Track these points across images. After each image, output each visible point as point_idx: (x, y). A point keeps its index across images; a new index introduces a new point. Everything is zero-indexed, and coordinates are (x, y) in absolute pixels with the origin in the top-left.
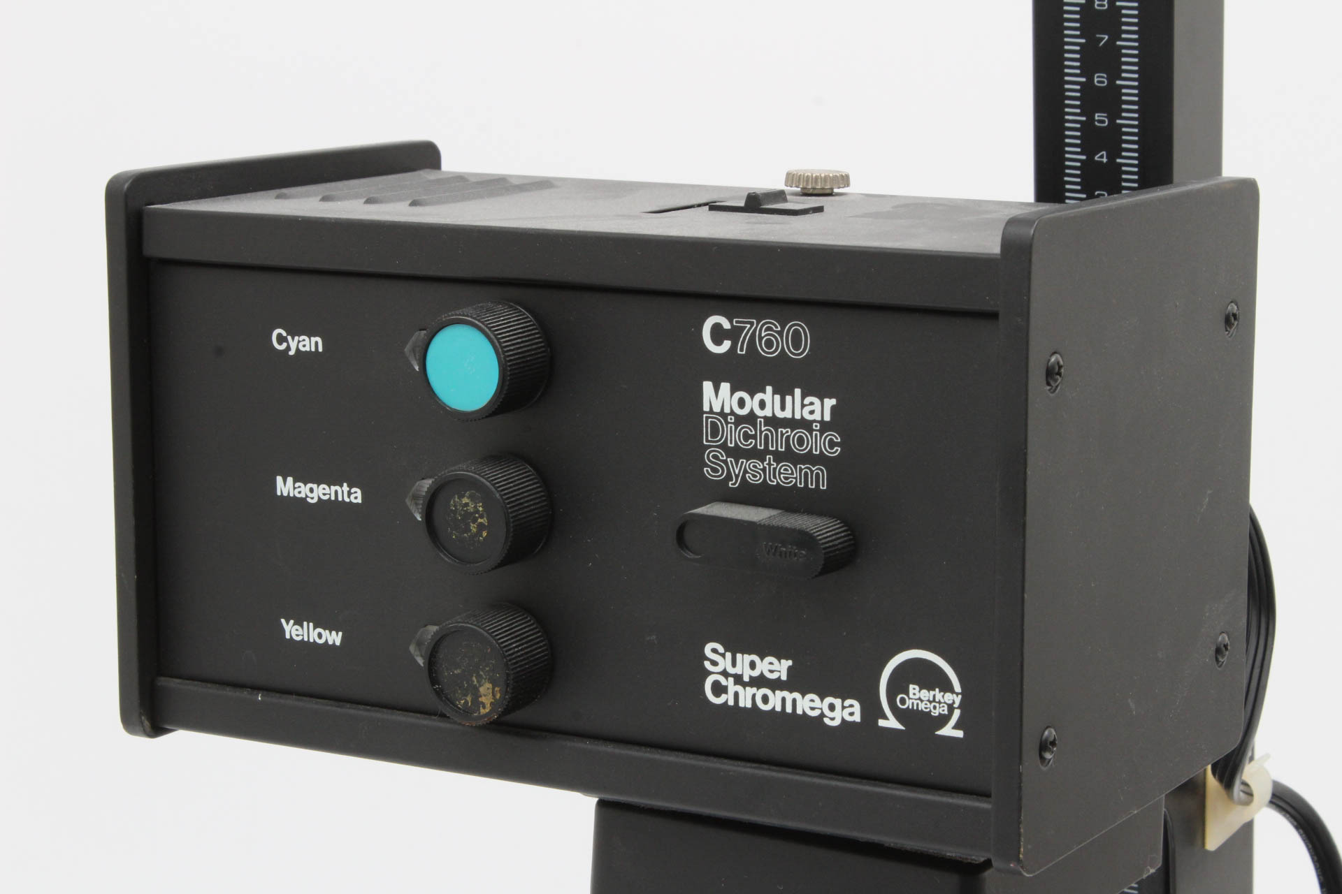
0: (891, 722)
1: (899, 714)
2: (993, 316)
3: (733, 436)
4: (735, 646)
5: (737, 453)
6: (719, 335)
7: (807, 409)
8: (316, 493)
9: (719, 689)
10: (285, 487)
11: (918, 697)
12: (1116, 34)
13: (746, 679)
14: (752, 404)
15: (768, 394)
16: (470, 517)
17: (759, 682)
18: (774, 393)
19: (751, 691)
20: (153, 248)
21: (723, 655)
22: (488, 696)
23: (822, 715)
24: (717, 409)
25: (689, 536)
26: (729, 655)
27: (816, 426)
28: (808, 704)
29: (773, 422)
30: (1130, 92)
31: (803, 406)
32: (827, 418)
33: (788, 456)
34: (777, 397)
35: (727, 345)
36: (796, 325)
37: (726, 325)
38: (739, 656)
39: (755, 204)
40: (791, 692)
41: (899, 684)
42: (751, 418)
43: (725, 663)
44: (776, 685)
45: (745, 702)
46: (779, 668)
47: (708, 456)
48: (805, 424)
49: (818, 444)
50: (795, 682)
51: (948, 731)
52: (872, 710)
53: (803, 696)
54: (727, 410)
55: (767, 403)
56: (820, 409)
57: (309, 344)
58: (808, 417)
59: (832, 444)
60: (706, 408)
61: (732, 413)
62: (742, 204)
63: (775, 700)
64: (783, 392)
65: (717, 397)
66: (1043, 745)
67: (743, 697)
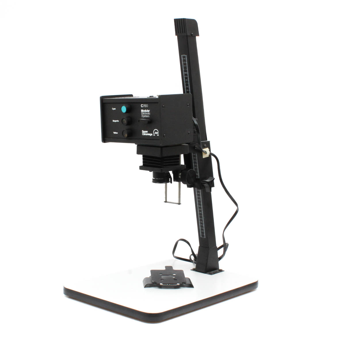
0: (154, 135)
1: (155, 134)
2: (158, 103)
3: (143, 114)
4: (144, 130)
5: (144, 115)
6: (142, 106)
8: (115, 121)
9: (143, 134)
10: (113, 121)
11: (156, 133)
12: (188, 83)
14: (144, 111)
16: (124, 121)
17: (146, 133)
20: (104, 102)
22: (126, 135)
23: (150, 135)
25: (140, 121)
29: (146, 112)
30: (189, 88)
33: (147, 115)
36: (147, 105)
39: (150, 97)
41: (154, 132)
42: (144, 112)
43: (143, 132)
44: (147, 133)
45: (145, 135)
46: (147, 132)
48: (148, 112)
49: (149, 114)
50: (148, 133)
51: (158, 135)
52: (153, 134)
55: (145, 111)
56: (148, 111)
57: (115, 109)
63: (147, 134)
64: (146, 110)
65: (142, 111)
66: (164, 136)
67: (145, 134)
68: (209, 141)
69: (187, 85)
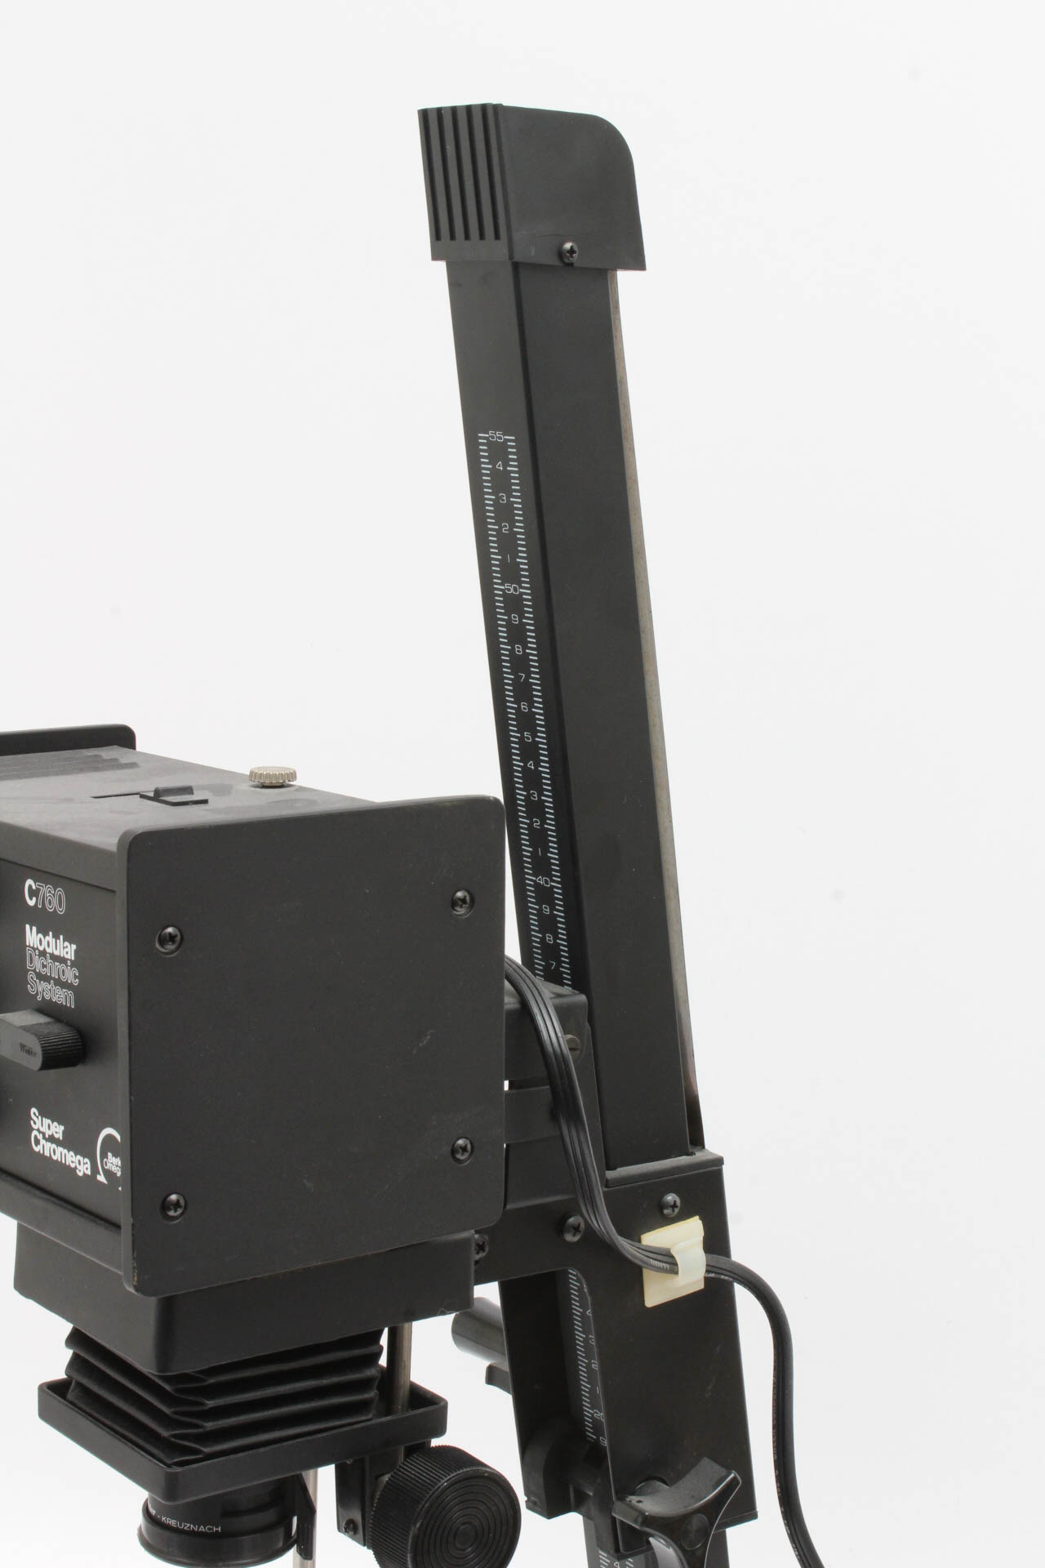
0: (101, 1178)
1: (105, 1172)
3: (38, 964)
4: (42, 1112)
5: (39, 976)
7: (66, 950)
9: (37, 1142)
11: (110, 1162)
12: (528, 672)
13: (47, 1136)
14: (44, 943)
15: (50, 938)
17: (52, 1139)
18: (53, 937)
19: (49, 1144)
21: (38, 1117)
23: (76, 1168)
24: (32, 945)
26: (40, 1117)
27: (69, 963)
28: (71, 1158)
29: (55, 958)
31: (64, 948)
32: (73, 959)
33: (59, 982)
34: (54, 940)
35: (34, 899)
36: (60, 891)
37: (34, 888)
38: (44, 1119)
40: (64, 1148)
41: (104, 1150)
42: (44, 954)
43: (38, 1121)
44: (58, 1142)
45: (47, 1152)
46: (57, 1130)
47: (29, 977)
48: (62, 960)
49: (71, 975)
50: (67, 1143)
52: (94, 1167)
53: (69, 1151)
54: (35, 947)
55: (50, 943)
56: (68, 950)
58: (66, 956)
59: (76, 977)
60: (28, 944)
61: (37, 949)
62: (151, 794)
63: (58, 1153)
64: (56, 937)
65: (32, 937)
66: (165, 1206)
67: (46, 1148)
68: (719, 1162)
69: (523, 692)
